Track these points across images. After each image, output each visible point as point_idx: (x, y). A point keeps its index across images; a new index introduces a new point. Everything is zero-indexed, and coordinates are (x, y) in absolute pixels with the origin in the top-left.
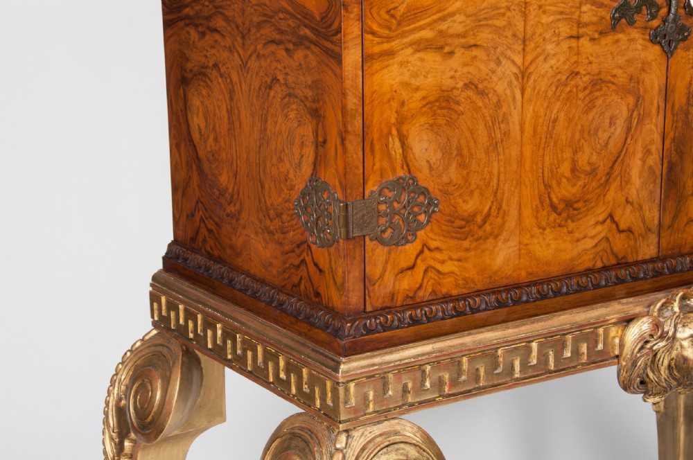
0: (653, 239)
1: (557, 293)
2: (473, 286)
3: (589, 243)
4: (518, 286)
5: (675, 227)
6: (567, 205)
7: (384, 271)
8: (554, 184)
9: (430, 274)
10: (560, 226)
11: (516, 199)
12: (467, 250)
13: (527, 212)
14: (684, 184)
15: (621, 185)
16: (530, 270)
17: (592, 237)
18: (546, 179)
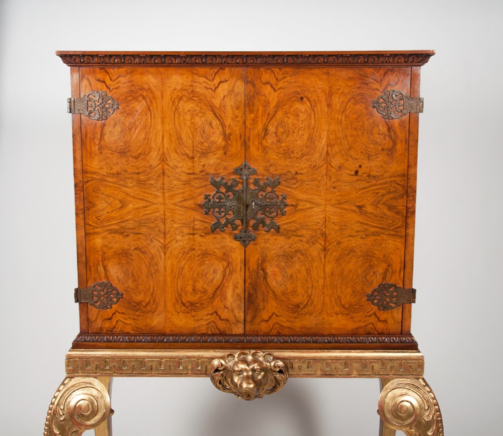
0: (241, 326)
1: (184, 341)
2: (141, 331)
3: (204, 323)
4: (164, 335)
5: (254, 322)
6: (191, 304)
7: (97, 318)
8: (183, 294)
9: (120, 323)
10: (187, 312)
11: (163, 298)
12: (138, 316)
13: (169, 305)
14: (259, 303)
15: (221, 300)
16: (171, 329)
17: (206, 320)
18: (179, 292)
